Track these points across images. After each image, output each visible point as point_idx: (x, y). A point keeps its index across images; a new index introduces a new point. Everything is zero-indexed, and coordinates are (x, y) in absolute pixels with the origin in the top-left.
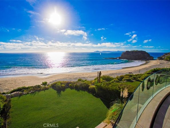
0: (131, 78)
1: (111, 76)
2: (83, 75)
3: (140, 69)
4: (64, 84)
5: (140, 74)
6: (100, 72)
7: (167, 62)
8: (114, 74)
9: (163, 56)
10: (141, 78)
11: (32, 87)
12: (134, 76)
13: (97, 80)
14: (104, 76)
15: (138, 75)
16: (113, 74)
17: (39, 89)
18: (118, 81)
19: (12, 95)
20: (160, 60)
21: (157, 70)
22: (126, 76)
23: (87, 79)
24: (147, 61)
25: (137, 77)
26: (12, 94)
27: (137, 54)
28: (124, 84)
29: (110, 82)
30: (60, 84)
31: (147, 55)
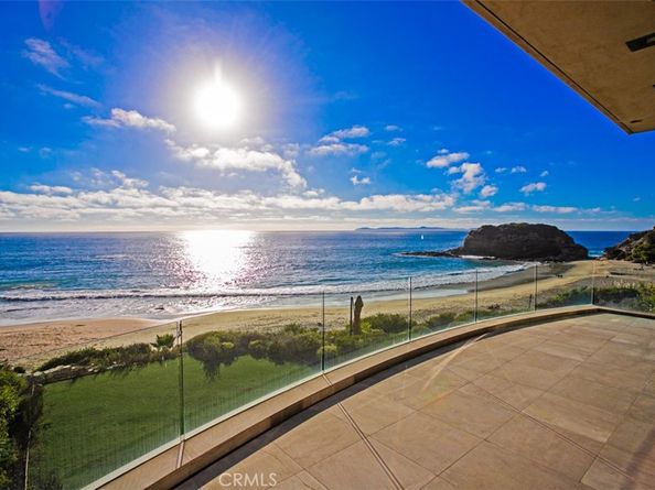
2: (314, 316)
4: (231, 341)
6: (359, 298)
7: (638, 266)
9: (623, 245)
11: (118, 350)
17: (143, 356)
19: (46, 376)
20: (612, 258)
24: (565, 263)
26: (46, 372)
27: (526, 237)
30: (216, 342)
31: (563, 242)
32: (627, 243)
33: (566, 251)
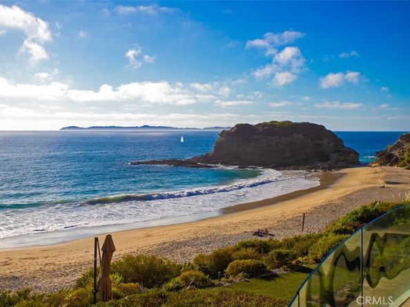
0: (264, 260)
1: (169, 257)
3: (304, 210)
5: (304, 234)
6: (109, 238)
8: (185, 244)
9: (394, 148)
10: (310, 258)
12: (280, 246)
13: (90, 288)
14: (128, 259)
15: (297, 239)
16: (179, 245)
18: (204, 281)
20: (385, 164)
21: (376, 210)
22: (243, 252)
23: (33, 284)
24: (334, 172)
25: (294, 251)
27: (289, 139)
28: (232, 291)
29: (163, 290)
31: (331, 145)
32: (399, 146)
33: (334, 156)
